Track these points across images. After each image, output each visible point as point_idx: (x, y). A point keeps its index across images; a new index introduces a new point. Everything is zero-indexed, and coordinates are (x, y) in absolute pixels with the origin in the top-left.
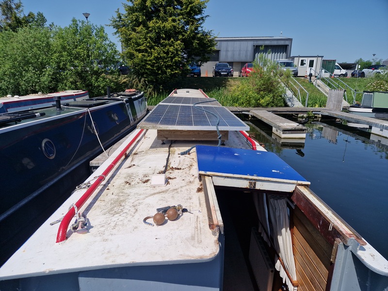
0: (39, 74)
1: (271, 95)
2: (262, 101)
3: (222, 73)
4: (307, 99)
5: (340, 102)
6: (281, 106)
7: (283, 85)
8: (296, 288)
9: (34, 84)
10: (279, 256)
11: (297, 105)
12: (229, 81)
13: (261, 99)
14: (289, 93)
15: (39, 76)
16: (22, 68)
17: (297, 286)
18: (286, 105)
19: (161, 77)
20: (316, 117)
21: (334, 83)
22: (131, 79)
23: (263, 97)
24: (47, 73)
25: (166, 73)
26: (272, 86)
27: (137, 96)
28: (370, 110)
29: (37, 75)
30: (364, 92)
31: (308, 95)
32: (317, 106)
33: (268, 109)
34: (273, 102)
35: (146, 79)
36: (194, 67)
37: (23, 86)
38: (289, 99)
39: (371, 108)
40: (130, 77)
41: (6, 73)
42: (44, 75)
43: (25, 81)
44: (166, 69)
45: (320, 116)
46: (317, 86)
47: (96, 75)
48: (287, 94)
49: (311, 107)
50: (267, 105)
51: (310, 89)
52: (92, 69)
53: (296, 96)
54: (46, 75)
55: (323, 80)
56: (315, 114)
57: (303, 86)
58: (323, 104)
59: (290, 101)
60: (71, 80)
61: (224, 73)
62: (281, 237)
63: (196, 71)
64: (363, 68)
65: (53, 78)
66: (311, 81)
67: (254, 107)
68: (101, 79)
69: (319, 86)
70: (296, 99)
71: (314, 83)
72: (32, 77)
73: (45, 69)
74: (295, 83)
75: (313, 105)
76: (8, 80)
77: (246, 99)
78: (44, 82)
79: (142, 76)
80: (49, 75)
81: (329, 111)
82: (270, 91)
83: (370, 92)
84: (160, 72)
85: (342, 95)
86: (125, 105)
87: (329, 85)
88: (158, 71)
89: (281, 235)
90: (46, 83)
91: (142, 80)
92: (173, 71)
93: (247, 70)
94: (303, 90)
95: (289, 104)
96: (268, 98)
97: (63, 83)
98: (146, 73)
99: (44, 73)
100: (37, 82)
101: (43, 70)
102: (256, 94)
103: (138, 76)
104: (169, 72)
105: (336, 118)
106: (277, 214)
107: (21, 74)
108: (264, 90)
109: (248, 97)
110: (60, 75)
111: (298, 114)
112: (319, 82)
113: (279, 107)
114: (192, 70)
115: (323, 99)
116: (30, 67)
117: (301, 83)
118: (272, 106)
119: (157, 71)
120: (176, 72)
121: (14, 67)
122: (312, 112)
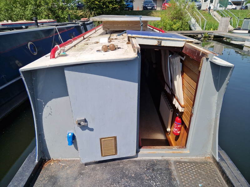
0: (24, 10)
1: (181, 22)
2: (174, 26)
3: (148, 8)
4: (205, 25)
5: (227, 26)
6: (187, 30)
7: (189, 15)
8: (183, 109)
9: (21, 17)
10: (175, 96)
11: (198, 29)
12: (153, 13)
13: (173, 25)
14: (193, 21)
15: (24, 11)
16: (13, 5)
17: (184, 108)
18: (191, 29)
19: (106, 10)
20: (210, 37)
21: (225, 14)
22: (85, 12)
23: (175, 24)
24: (29, 9)
25: (109, 7)
26: (182, 15)
27: (88, 22)
28: (247, 32)
29: (22, 10)
30: (245, 19)
31: (206, 21)
32: (212, 29)
33: (178, 32)
34: (182, 27)
35: (95, 12)
36: (128, 3)
37: (14, 18)
38: (193, 25)
39: (247, 30)
40: (84, 11)
41: (2, 9)
42: (27, 10)
43: (15, 14)
44: (109, 4)
45: (213, 36)
46: (213, 16)
47: (62, 9)
48: (192, 21)
49: (208, 30)
50: (178, 29)
51: (209, 18)
52: (58, 5)
53: (198, 23)
54: (29, 10)
55: (218, 11)
56: (209, 35)
57: (204, 16)
58: (216, 28)
59: (194, 26)
60: (45, 13)
61: (150, 8)
62: (176, 82)
63: (130, 6)
64: (248, 3)
65: (33, 12)
66: (209, 13)
67: (169, 31)
68: (65, 12)
69: (215, 16)
70: (198, 25)
71: (212, 14)
72: (19, 12)
73: (28, 6)
74: (198, 14)
75: (209, 29)
76: (4, 14)
77: (164, 25)
78: (27, 15)
79: (93, 10)
80: (30, 10)
81: (219, 33)
82: (180, 19)
83: (248, 19)
84: (105, 7)
85: (229, 21)
86: (81, 27)
87: (222, 15)
88: (104, 6)
89: (176, 80)
90: (29, 15)
91: (93, 13)
92: (114, 6)
93: (166, 5)
94: (203, 19)
95: (193, 28)
96: (179, 24)
97: (40, 16)
98: (95, 8)
99: (27, 9)
100: (23, 15)
101: (26, 6)
102: (170, 21)
103: (90, 10)
104: (111, 6)
105: (223, 37)
106: (175, 67)
107: (12, 10)
108: (176, 18)
109: (165, 23)
110: (38, 10)
111: (197, 35)
112: (215, 13)
113: (186, 30)
114: (127, 5)
115: (216, 25)
116: (17, 4)
117: (202, 14)
118: (181, 30)
119: (102, 6)
120: (116, 6)
121: (6, 4)
122: (208, 33)
